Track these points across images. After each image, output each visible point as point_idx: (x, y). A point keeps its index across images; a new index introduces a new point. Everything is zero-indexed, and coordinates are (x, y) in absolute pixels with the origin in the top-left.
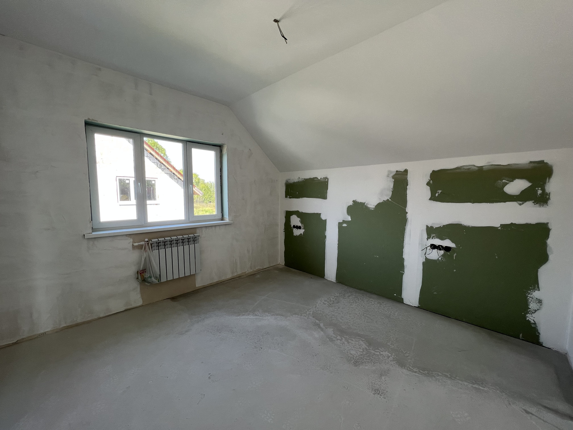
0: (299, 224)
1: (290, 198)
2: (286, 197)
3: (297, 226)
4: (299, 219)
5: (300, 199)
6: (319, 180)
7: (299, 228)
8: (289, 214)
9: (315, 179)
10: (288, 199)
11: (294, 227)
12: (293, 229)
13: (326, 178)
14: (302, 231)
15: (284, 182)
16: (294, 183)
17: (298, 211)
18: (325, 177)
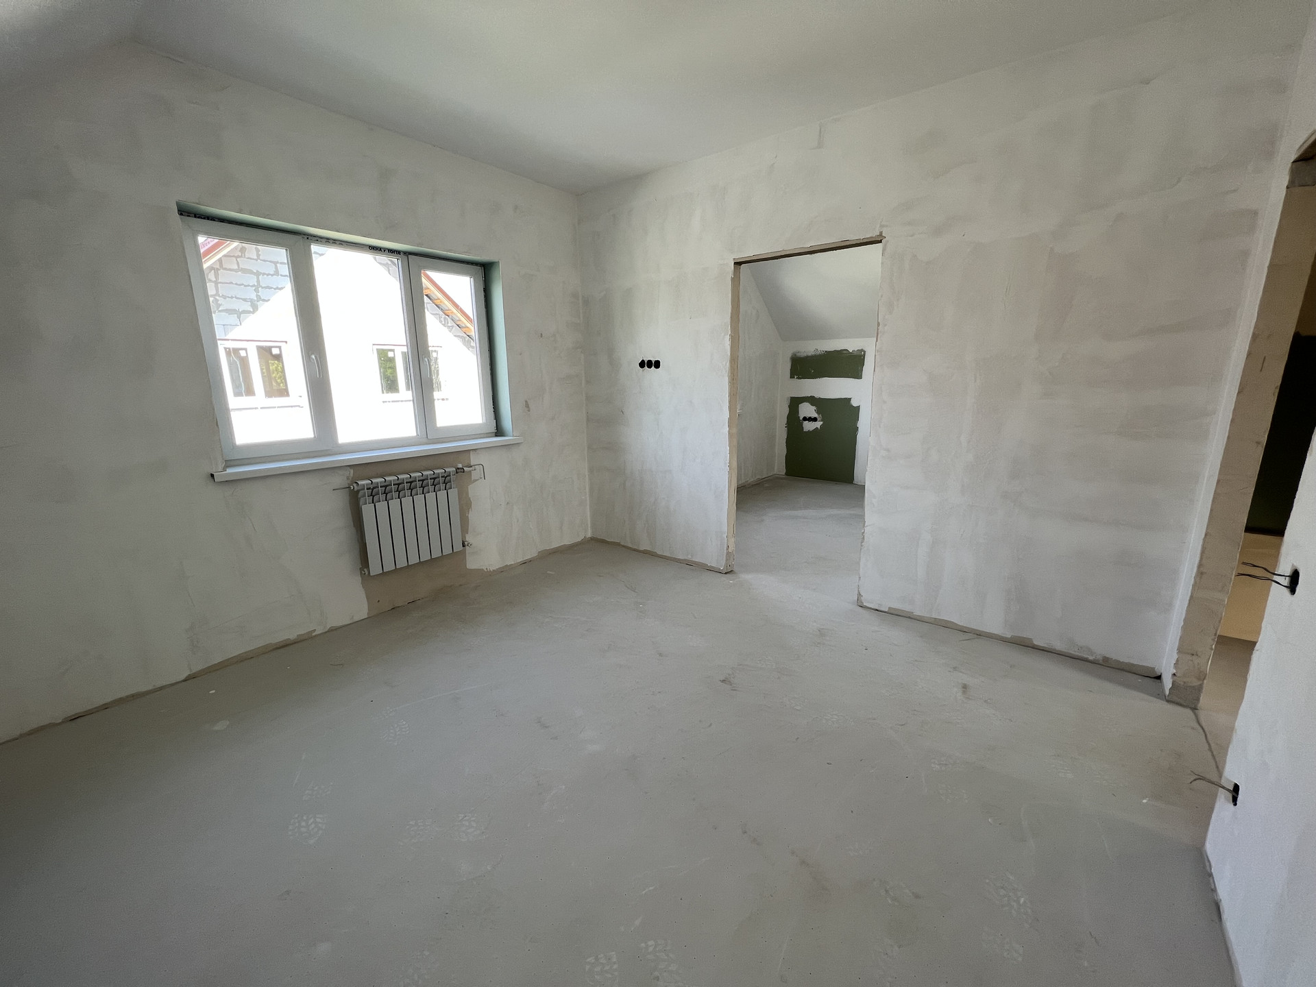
0: (815, 415)
1: (798, 378)
2: (792, 377)
3: (810, 417)
4: (814, 408)
5: (818, 380)
6: (851, 353)
7: (815, 420)
8: (795, 403)
9: (845, 352)
10: (796, 381)
11: (805, 419)
12: (802, 423)
13: (862, 350)
14: (818, 424)
15: (790, 355)
16: (807, 357)
17: (812, 397)
18: (860, 349)
